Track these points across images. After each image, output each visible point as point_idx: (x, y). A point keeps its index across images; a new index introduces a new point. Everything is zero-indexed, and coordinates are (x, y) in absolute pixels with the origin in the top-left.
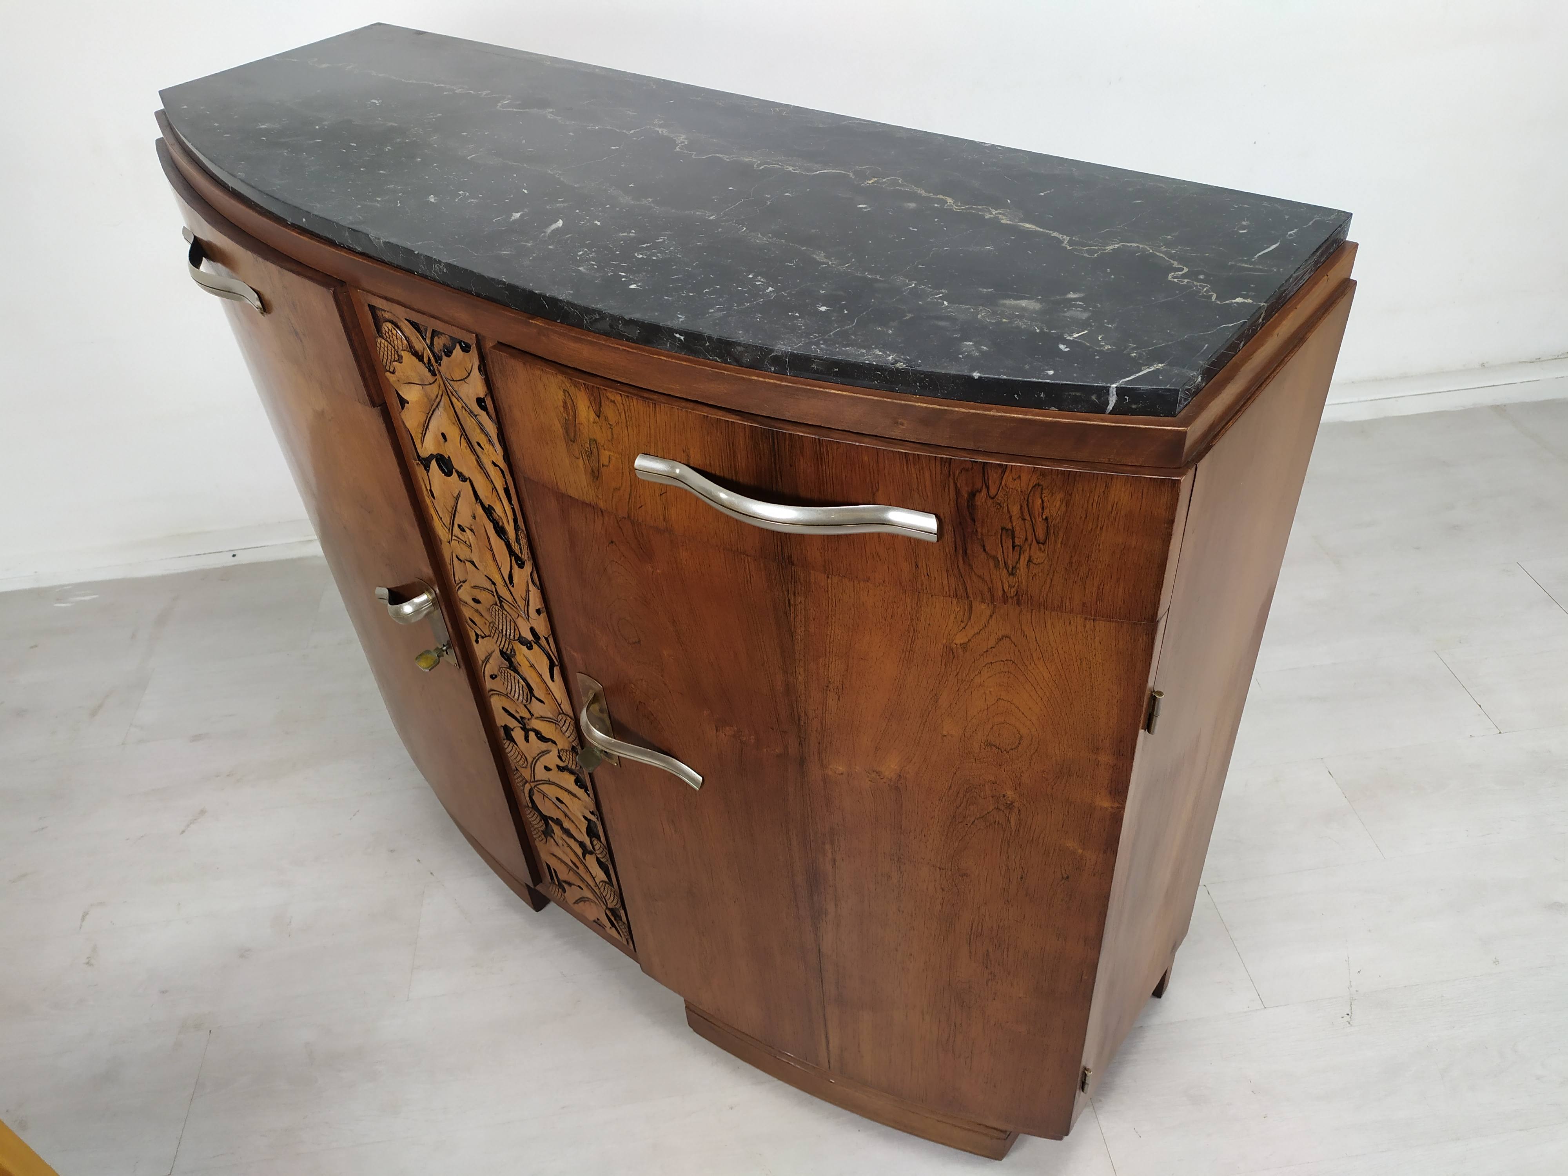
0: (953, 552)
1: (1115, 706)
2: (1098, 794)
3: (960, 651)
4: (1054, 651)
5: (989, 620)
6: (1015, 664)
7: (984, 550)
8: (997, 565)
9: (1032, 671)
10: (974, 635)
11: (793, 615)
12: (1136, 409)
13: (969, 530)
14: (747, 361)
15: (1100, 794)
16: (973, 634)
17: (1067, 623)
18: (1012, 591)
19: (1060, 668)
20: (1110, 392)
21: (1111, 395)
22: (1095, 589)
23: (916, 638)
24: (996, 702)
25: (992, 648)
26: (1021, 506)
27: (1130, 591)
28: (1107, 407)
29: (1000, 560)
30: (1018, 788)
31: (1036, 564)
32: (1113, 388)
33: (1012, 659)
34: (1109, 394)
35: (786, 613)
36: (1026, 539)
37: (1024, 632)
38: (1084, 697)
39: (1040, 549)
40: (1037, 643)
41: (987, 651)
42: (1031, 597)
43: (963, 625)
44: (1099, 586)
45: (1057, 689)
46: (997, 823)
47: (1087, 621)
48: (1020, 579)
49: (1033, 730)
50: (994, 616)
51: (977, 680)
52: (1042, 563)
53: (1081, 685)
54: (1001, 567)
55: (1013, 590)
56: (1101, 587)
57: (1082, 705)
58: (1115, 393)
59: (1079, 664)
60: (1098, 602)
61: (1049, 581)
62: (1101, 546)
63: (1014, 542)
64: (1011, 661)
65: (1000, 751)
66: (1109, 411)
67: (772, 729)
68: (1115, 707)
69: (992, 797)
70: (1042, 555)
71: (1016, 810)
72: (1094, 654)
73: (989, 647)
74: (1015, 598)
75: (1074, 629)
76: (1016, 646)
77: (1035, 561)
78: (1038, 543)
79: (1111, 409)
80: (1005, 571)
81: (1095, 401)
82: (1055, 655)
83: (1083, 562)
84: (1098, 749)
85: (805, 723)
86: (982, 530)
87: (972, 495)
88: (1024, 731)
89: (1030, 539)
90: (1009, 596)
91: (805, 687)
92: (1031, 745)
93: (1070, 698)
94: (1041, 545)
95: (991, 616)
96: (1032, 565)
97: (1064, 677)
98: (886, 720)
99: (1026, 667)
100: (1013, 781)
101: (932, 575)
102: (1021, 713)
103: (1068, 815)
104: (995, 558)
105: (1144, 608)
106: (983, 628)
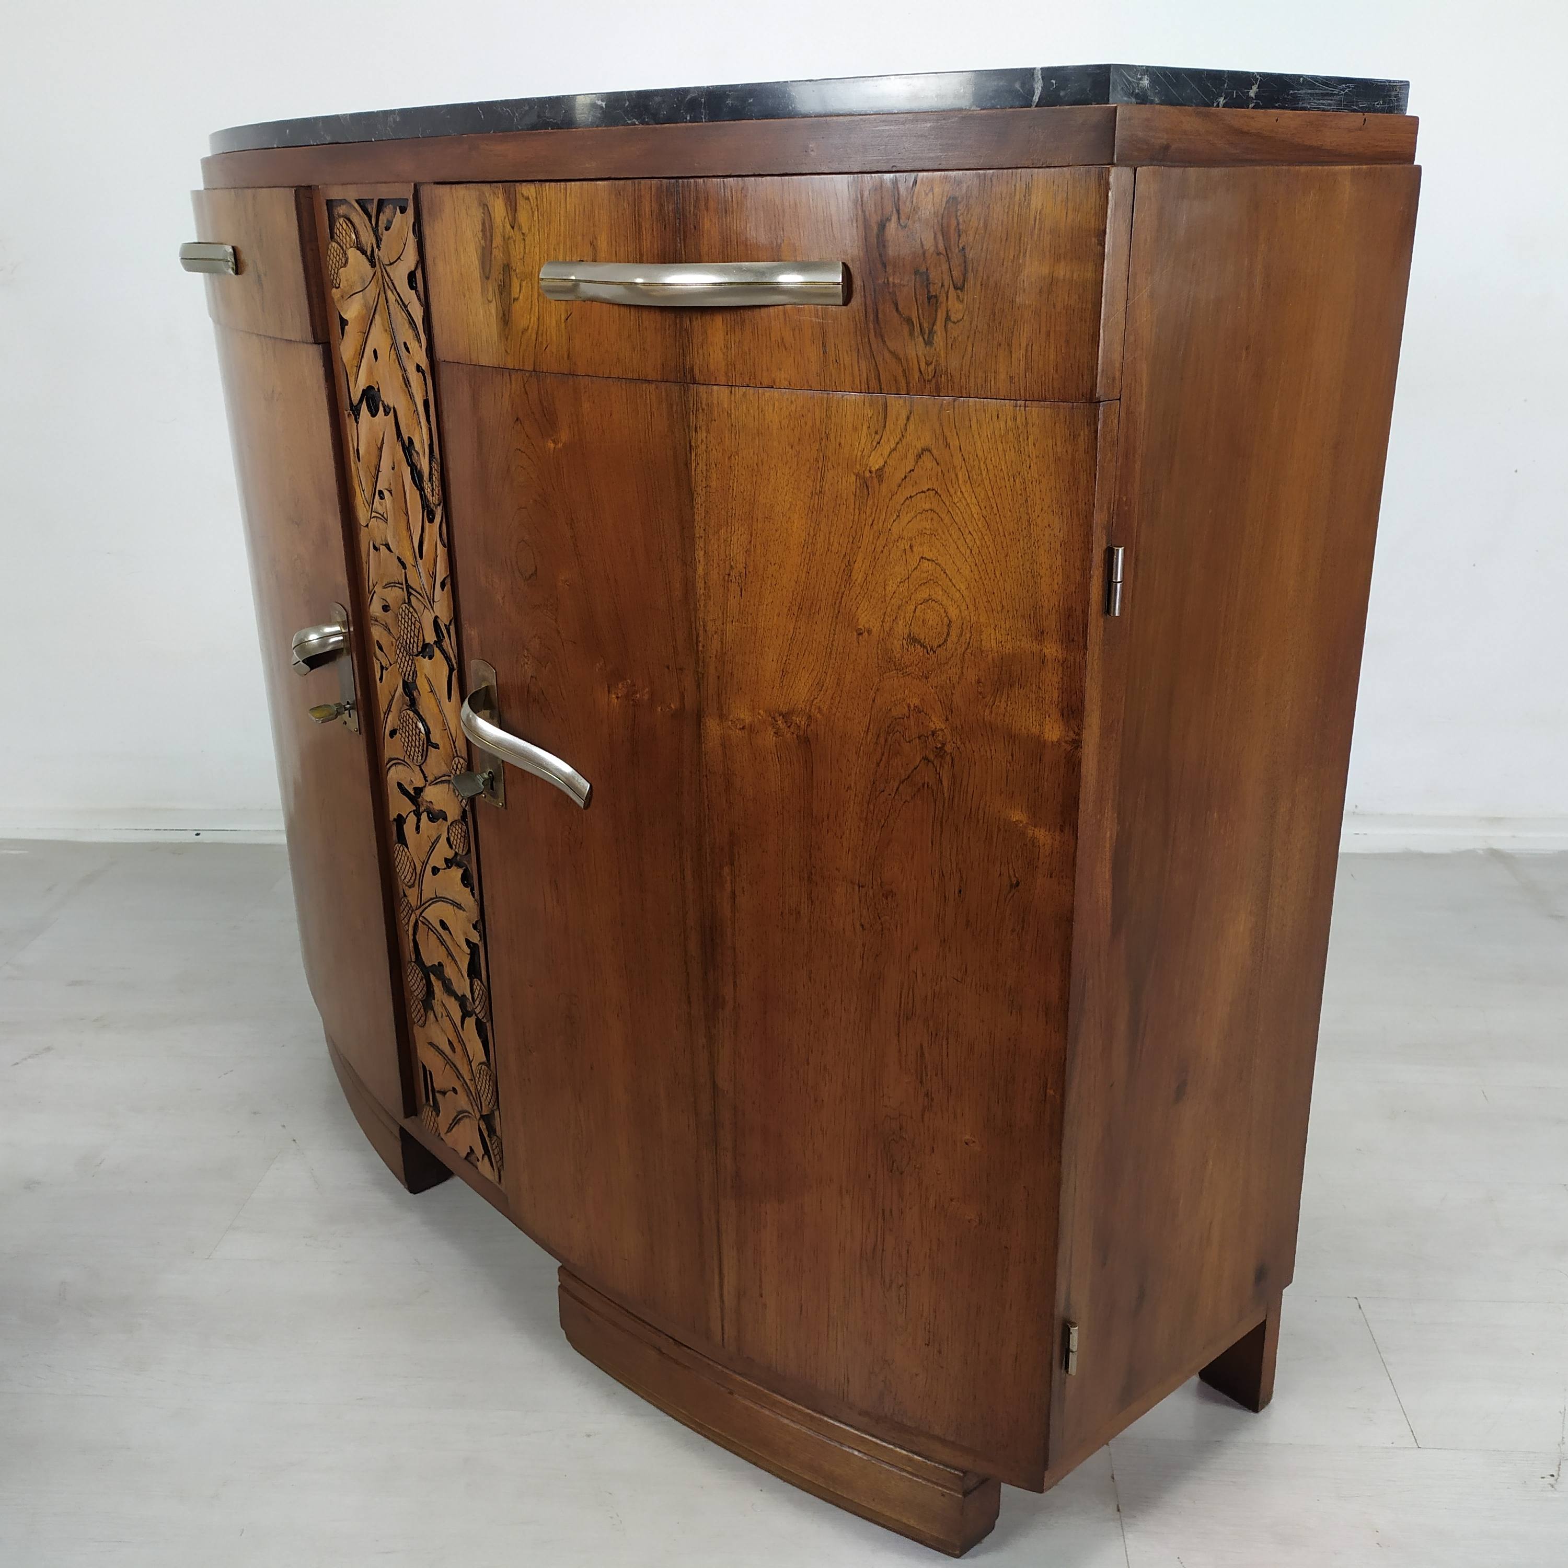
0: (863, 318)
1: (1059, 553)
2: (1047, 716)
3: (875, 481)
4: (983, 467)
5: (906, 425)
6: (938, 494)
7: (897, 309)
8: (911, 333)
9: (958, 504)
10: (890, 453)
11: (694, 465)
12: (1065, 96)
13: (880, 281)
14: (664, 114)
15: (1049, 716)
16: (889, 450)
17: (995, 418)
18: (930, 370)
19: (990, 494)
20: (1035, 76)
21: (1036, 80)
22: (1023, 352)
23: (826, 468)
24: (918, 564)
25: (910, 471)
26: (935, 234)
27: (1063, 351)
28: (1033, 97)
29: (915, 323)
30: (950, 717)
31: (954, 322)
32: (1038, 71)
33: (935, 487)
34: (1034, 79)
35: (686, 465)
36: (943, 285)
37: (946, 439)
38: (1022, 542)
39: (958, 296)
40: (962, 455)
41: (905, 477)
42: (951, 376)
43: (878, 437)
44: (1027, 345)
45: (988, 531)
46: (926, 786)
47: (1018, 408)
48: (938, 350)
49: (964, 607)
50: (912, 418)
51: (895, 529)
52: (961, 320)
53: (1016, 521)
54: (916, 334)
55: (932, 367)
56: (1030, 349)
57: (1020, 556)
58: (1040, 77)
59: (1012, 485)
60: (1027, 374)
61: (970, 348)
62: (1025, 282)
63: (929, 292)
64: (933, 490)
65: (925, 650)
66: (1035, 104)
67: (668, 668)
68: (1059, 556)
69: (919, 738)
70: (961, 307)
71: (948, 758)
72: (1028, 466)
73: (908, 470)
74: (934, 381)
75: (1002, 425)
76: (938, 464)
77: (953, 318)
78: (956, 288)
79: (1037, 100)
80: (921, 339)
81: (1019, 91)
82: (984, 473)
83: (1007, 310)
84: (1042, 633)
85: (703, 646)
86: (894, 279)
87: (882, 226)
88: (953, 612)
89: (946, 284)
90: (927, 379)
91: (705, 582)
92: (961, 635)
93: (1004, 544)
94: (959, 291)
95: (908, 419)
96: (950, 325)
97: (995, 509)
98: (794, 620)
99: (951, 498)
100: (943, 705)
101: (842, 362)
102: (948, 580)
103: (1013, 760)
104: (909, 321)
105: (1081, 376)
106: (900, 439)
